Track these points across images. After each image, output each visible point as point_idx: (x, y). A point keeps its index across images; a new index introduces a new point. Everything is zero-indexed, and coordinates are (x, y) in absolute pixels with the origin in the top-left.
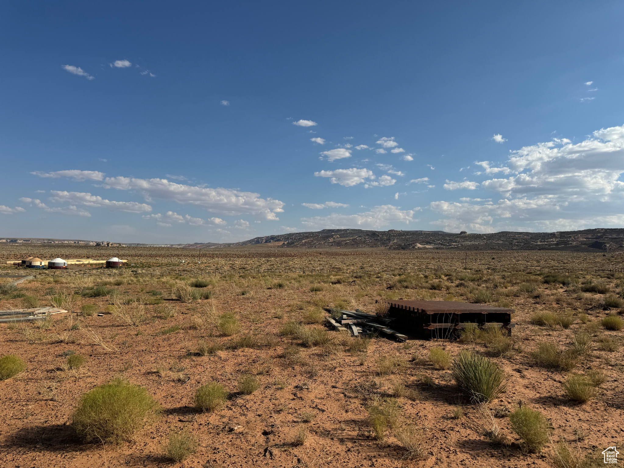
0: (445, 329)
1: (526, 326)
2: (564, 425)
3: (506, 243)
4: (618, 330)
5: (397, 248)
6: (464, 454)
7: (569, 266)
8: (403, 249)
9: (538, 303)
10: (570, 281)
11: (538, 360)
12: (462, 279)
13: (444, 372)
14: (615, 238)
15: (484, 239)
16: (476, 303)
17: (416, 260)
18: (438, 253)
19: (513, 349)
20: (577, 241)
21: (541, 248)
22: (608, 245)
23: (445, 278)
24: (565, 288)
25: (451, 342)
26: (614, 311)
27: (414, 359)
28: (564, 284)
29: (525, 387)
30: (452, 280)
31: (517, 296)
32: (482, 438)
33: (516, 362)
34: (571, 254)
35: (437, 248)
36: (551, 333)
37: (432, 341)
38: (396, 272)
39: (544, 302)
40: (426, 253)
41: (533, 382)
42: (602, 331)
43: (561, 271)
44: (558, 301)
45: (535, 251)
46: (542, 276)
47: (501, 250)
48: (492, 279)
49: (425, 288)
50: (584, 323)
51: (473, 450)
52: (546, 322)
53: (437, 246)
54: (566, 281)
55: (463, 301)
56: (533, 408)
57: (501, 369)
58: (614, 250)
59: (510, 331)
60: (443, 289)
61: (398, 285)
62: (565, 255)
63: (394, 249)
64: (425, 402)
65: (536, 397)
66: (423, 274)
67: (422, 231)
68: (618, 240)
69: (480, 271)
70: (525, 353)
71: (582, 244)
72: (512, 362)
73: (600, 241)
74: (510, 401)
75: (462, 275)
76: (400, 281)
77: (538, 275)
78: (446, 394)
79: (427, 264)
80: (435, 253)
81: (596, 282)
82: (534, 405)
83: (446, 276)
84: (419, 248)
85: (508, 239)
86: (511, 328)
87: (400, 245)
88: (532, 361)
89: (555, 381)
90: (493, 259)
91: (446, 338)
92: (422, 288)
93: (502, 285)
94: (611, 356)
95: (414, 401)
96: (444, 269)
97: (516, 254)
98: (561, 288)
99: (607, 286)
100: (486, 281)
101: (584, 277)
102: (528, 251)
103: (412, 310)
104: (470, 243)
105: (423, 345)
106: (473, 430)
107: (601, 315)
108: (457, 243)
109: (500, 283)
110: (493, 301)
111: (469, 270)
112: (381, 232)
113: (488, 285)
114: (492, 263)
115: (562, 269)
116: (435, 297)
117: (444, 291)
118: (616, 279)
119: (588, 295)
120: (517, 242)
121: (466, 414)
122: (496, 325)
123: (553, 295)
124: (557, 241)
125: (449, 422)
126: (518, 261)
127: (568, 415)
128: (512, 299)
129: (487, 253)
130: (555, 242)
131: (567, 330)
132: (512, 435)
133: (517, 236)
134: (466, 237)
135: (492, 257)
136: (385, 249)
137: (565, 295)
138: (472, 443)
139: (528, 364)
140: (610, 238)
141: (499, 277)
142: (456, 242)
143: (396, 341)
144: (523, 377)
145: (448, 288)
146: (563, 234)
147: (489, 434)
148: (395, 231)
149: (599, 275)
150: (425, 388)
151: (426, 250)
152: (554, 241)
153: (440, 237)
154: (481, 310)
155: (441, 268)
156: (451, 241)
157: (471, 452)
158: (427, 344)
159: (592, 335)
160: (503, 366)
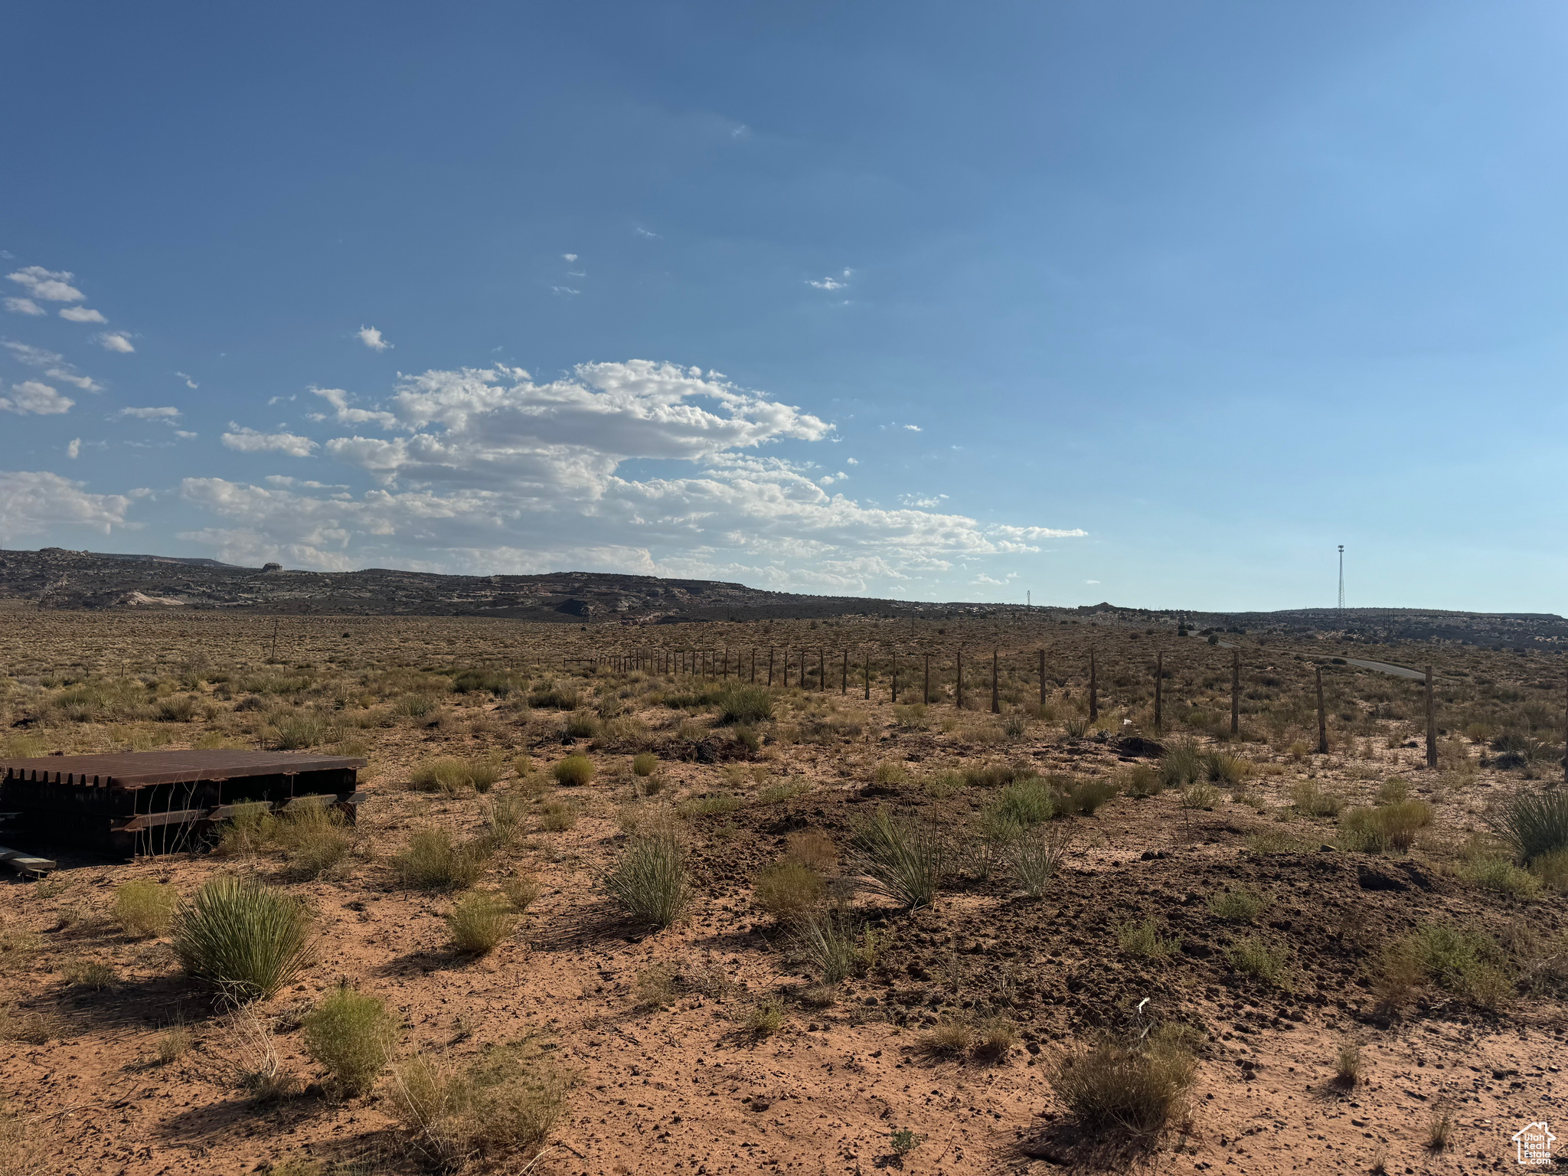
0: (173, 828)
1: (397, 797)
2: (435, 1012)
3: (380, 597)
4: (580, 784)
5: (69, 603)
6: (173, 1151)
7: (516, 652)
8: (89, 605)
9: (431, 739)
10: (510, 686)
11: (404, 874)
12: (254, 691)
13: (154, 942)
14: (605, 594)
15: (326, 585)
16: (282, 748)
17: (129, 640)
18: (197, 619)
19: (354, 855)
20: (535, 597)
21: (460, 612)
22: (591, 608)
23: (210, 688)
24: (499, 701)
25: (192, 859)
26: (581, 745)
27: (63, 924)
28: (497, 691)
29: (365, 944)
30: (228, 692)
31: (389, 726)
32: (231, 1096)
33: (353, 885)
34: (522, 625)
35: (196, 607)
36: (448, 806)
37: (135, 864)
38: (60, 674)
39: (448, 735)
40: (161, 619)
41: (387, 927)
42: (553, 789)
43: (497, 663)
44: (477, 732)
45: (445, 618)
46: (455, 676)
47: (367, 614)
48: (332, 686)
49: (142, 717)
50: (522, 776)
51: (199, 1133)
52: (441, 782)
53: (197, 600)
54: (501, 686)
55: (247, 748)
56: (376, 988)
57: (314, 909)
58: (602, 619)
59: (351, 813)
60: (195, 718)
61: (55, 713)
62: (508, 628)
63: (59, 606)
64: (79, 1039)
65: (386, 961)
66: (143, 680)
67: (152, 557)
68: (609, 597)
69: (308, 666)
70: (380, 860)
71: (544, 604)
72: (344, 888)
73: (576, 597)
74: (321, 984)
75: (260, 678)
76: (63, 703)
77: (447, 673)
78: (150, 1004)
79: (164, 649)
80: (190, 619)
81: (561, 684)
82: (377, 981)
83: (213, 681)
84: (140, 606)
85: (384, 589)
86: (355, 806)
87: (79, 595)
88: (393, 877)
89: (436, 915)
90: (346, 636)
91: (174, 852)
92: (132, 718)
93: (357, 701)
94: (559, 840)
95: (41, 1043)
96: (212, 663)
97: (401, 625)
98: (491, 701)
99: (579, 694)
100: (317, 692)
101: (540, 677)
102: (429, 618)
103: (77, 782)
104: (287, 595)
105: (102, 880)
106: (210, 1082)
107: (556, 756)
108: (252, 593)
109: (352, 695)
110: (327, 742)
111: (281, 666)
112: (11, 553)
113: (322, 701)
114: (342, 647)
115: (500, 659)
116: (169, 742)
117: (199, 723)
118: (600, 677)
119: (540, 714)
120: (406, 596)
121: (198, 1043)
122: (316, 801)
123: (470, 717)
124: (495, 597)
125: (144, 1076)
126: (405, 640)
127: (449, 987)
128: (374, 734)
129: (332, 621)
130: (490, 599)
131: (483, 797)
132: (310, 1067)
133: (405, 580)
134: (277, 578)
135: (343, 632)
136: (26, 605)
137: (496, 716)
138: (201, 1117)
139: (382, 885)
140: (596, 594)
141: (353, 680)
142: (250, 590)
143: (14, 880)
144: (364, 920)
145: (211, 715)
146: (507, 581)
147: (251, 1081)
148: (62, 552)
149: (569, 671)
150: (85, 999)
151: (160, 612)
152: (489, 595)
153: (207, 575)
154: (283, 767)
155: (202, 660)
156: (237, 587)
157: (191, 1141)
158: (117, 874)
159: (534, 800)
160: (320, 900)
